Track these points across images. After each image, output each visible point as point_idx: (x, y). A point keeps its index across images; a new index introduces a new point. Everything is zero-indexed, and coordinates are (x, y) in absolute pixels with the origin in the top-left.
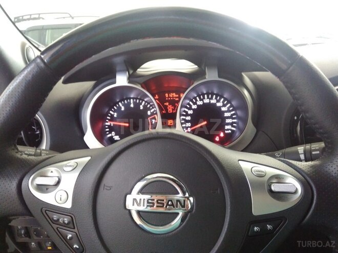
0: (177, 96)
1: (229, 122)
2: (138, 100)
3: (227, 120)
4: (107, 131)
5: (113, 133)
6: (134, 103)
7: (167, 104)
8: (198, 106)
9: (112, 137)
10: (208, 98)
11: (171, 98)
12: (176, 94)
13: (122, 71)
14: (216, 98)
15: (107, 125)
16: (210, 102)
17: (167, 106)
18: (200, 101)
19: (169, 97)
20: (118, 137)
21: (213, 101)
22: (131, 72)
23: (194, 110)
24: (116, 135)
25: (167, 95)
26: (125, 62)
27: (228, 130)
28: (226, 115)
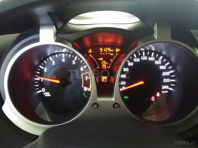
0: (113, 51)
1: (166, 81)
2: (70, 55)
3: (165, 80)
4: (37, 87)
5: (43, 90)
6: (65, 57)
7: (101, 59)
8: (135, 63)
9: (42, 93)
10: (146, 55)
11: (105, 52)
12: (111, 49)
13: (46, 25)
14: (155, 56)
15: (36, 81)
16: (148, 59)
17: (101, 61)
18: (137, 58)
19: (103, 52)
20: (48, 93)
21: (151, 59)
22: (60, 25)
23: (130, 67)
24: (46, 91)
25: (101, 49)
26: (50, 14)
27: (165, 90)
28: (164, 74)
